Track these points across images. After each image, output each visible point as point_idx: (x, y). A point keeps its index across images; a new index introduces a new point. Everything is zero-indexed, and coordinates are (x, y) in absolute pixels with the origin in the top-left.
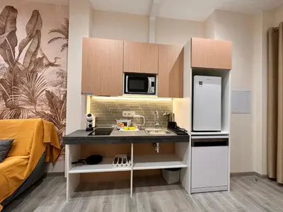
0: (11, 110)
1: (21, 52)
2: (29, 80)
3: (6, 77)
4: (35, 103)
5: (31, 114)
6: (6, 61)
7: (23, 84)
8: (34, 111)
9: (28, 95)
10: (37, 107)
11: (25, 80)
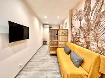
0: (86, 43)
1: (92, 13)
2: (95, 28)
3: (86, 29)
4: (98, 41)
5: (95, 47)
6: (86, 21)
7: (92, 30)
8: (97, 46)
9: (94, 36)
10: (99, 44)
11: (93, 28)
